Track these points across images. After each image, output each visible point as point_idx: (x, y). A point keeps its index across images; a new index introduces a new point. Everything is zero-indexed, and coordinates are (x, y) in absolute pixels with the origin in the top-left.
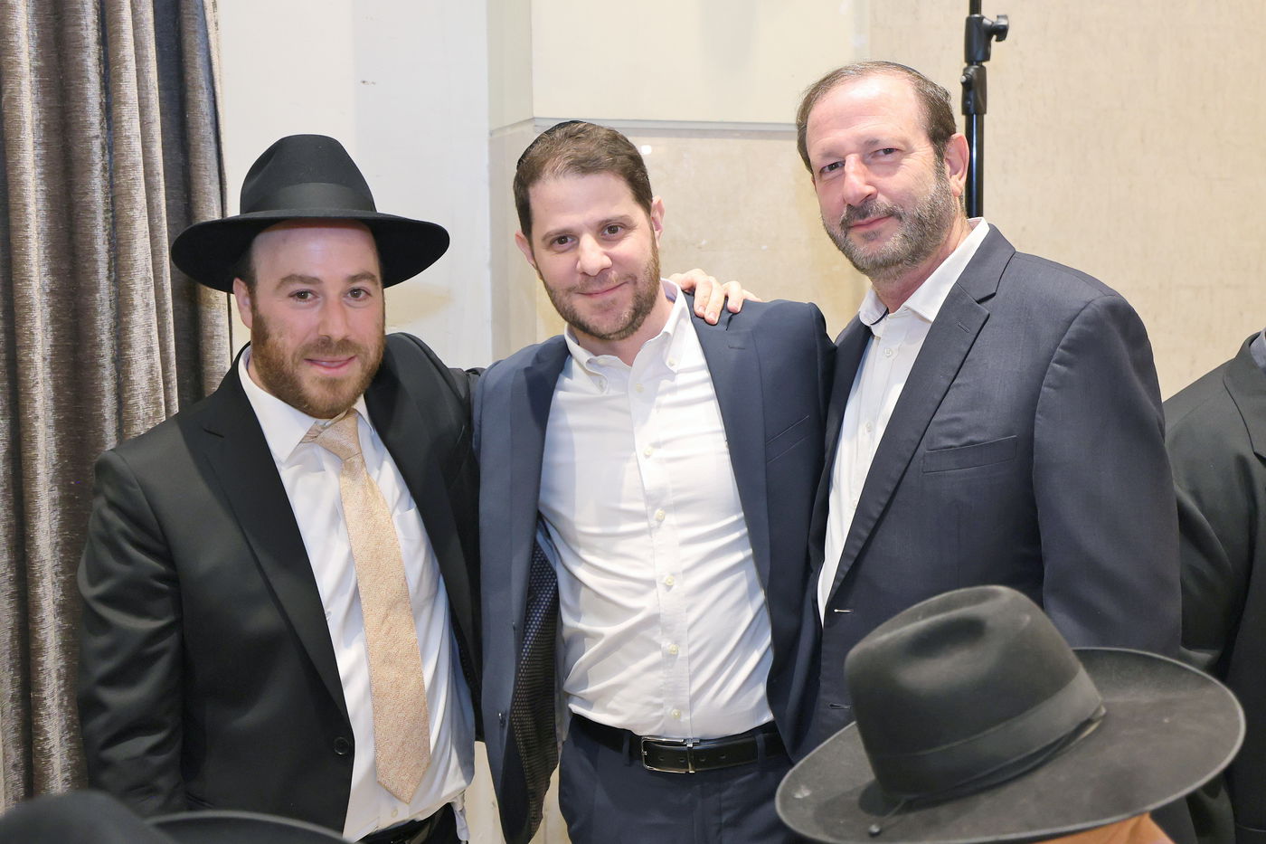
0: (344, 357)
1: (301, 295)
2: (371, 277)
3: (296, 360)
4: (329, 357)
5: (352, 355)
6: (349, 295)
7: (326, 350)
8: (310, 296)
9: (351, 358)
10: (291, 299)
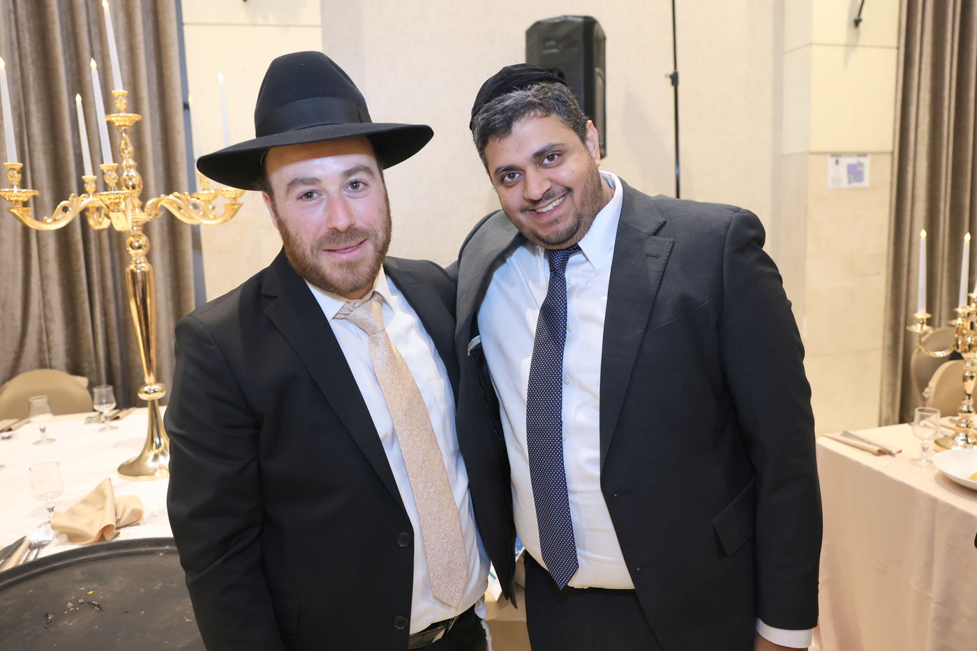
0: (354, 243)
1: (308, 195)
2: (367, 170)
3: (315, 252)
4: (342, 245)
5: (362, 239)
6: (349, 188)
7: (337, 240)
8: (315, 195)
9: (361, 243)
10: (300, 201)
